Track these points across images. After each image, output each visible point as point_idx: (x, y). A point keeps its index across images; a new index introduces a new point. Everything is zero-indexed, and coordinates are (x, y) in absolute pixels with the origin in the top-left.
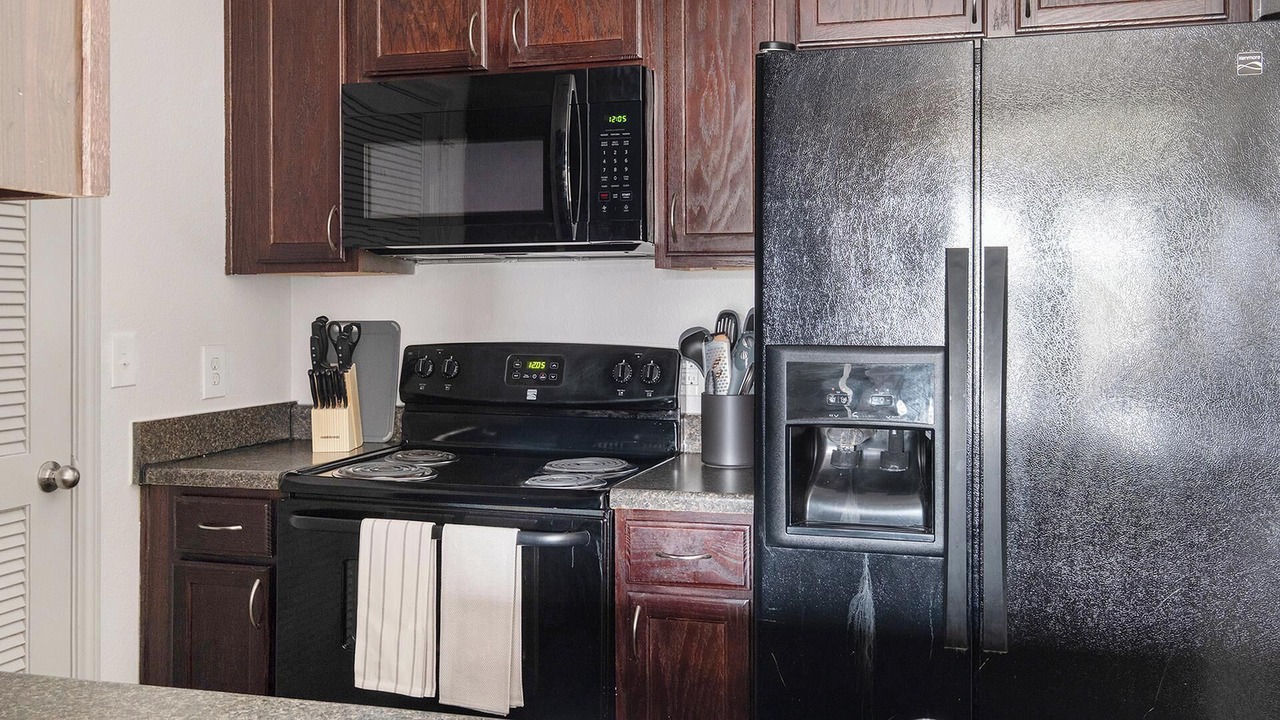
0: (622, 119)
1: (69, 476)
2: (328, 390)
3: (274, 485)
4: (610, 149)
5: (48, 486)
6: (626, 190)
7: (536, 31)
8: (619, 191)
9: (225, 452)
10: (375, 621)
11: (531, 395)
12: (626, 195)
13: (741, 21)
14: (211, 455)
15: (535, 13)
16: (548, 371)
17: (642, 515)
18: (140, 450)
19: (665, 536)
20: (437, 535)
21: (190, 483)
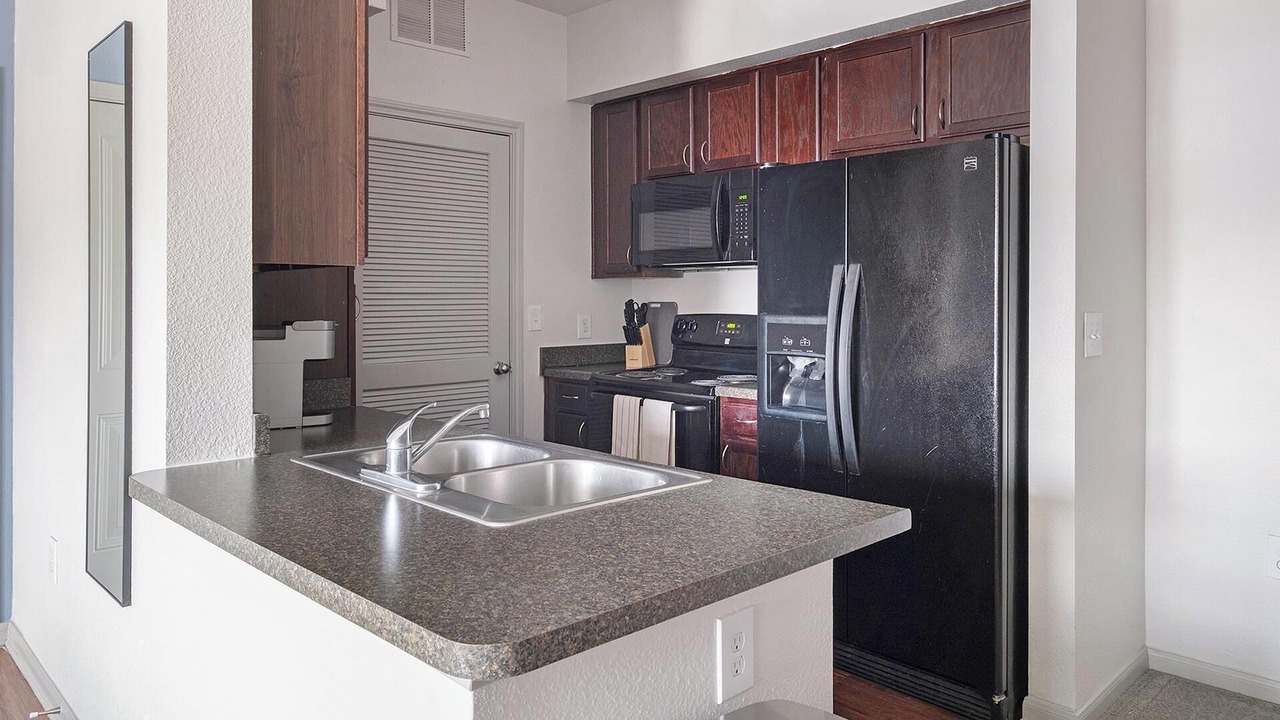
0: (745, 197)
1: (504, 368)
2: (633, 337)
3: (588, 378)
4: (740, 213)
5: (498, 372)
6: (746, 234)
7: (714, 153)
8: (743, 235)
9: (589, 365)
10: (618, 443)
11: (727, 341)
12: (746, 237)
13: (804, 141)
14: (581, 365)
15: (713, 143)
16: (736, 329)
17: (732, 400)
18: (543, 360)
19: (738, 410)
20: (641, 404)
21: (560, 376)
